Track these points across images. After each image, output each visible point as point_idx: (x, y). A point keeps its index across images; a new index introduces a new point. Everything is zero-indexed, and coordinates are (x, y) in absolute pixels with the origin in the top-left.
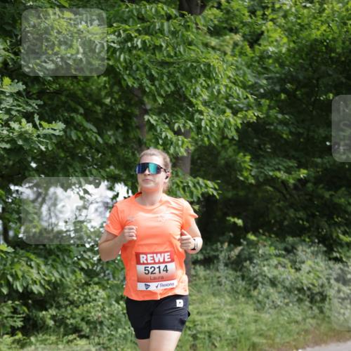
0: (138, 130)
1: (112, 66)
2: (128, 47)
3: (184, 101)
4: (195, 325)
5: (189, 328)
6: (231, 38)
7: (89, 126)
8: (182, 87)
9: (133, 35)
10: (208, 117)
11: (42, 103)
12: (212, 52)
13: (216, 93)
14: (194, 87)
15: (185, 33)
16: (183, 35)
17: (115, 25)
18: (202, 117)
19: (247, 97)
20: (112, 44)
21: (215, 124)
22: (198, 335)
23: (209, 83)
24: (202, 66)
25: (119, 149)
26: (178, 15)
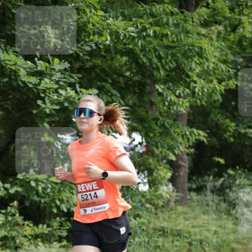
0: (149, 95)
1: (131, 49)
2: (143, 35)
3: (183, 74)
4: (190, 235)
5: (186, 237)
6: (216, 29)
7: (115, 92)
8: (181, 64)
9: (147, 27)
10: (200, 85)
11: (81, 76)
12: (204, 39)
13: (206, 68)
14: (190, 64)
15: (185, 25)
16: (183, 27)
17: (134, 19)
18: (196, 85)
19: (229, 71)
20: (132, 34)
21: (205, 90)
22: (193, 243)
23: (202, 61)
24: (196, 49)
25: (137, 109)
26: (179, 12)
